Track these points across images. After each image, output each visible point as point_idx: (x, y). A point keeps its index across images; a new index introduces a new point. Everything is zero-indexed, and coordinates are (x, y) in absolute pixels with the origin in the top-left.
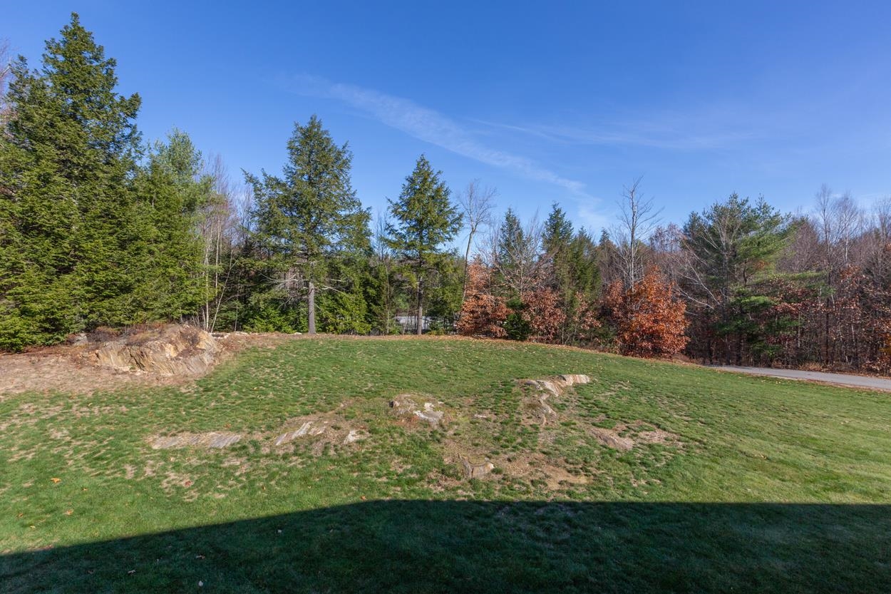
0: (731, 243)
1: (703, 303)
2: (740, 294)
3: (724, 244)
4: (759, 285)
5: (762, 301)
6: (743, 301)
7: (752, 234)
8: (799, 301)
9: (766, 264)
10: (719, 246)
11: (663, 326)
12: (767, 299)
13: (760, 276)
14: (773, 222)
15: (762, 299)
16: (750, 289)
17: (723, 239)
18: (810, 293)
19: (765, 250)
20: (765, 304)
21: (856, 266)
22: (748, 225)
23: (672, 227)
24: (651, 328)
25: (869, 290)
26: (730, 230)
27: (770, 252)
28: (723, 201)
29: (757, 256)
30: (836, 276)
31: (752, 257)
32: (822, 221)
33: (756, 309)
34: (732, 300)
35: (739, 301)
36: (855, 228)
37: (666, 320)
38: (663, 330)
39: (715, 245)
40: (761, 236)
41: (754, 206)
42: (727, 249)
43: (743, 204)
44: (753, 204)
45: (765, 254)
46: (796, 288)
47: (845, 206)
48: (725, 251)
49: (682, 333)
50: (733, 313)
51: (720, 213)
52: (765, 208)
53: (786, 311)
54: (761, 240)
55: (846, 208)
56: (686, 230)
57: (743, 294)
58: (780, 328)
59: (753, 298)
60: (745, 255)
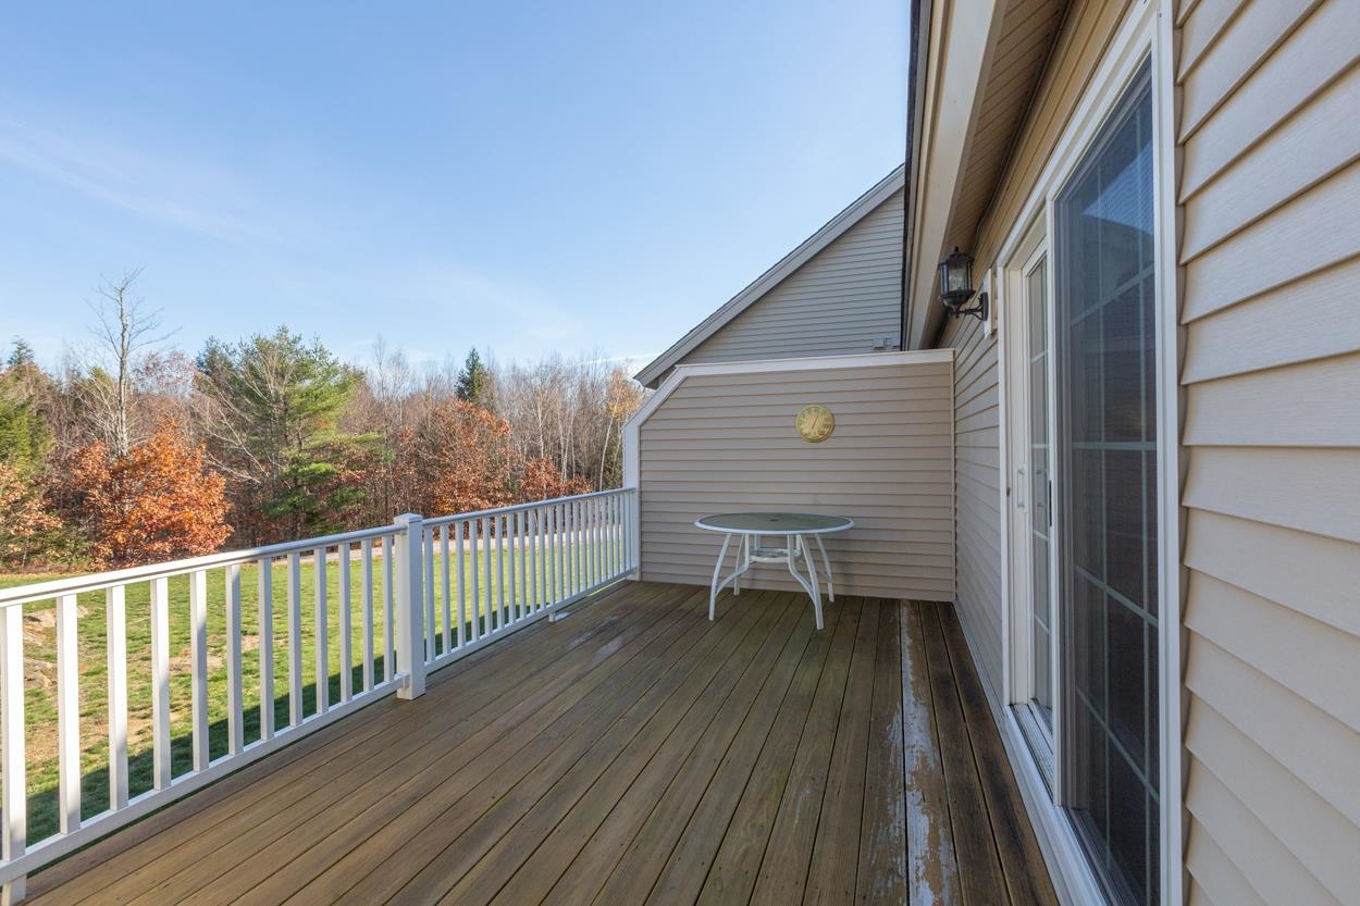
0: (282, 392)
1: (245, 475)
2: (296, 461)
3: (272, 392)
4: (317, 449)
5: (323, 470)
6: (300, 470)
7: (308, 382)
8: (362, 468)
9: (326, 422)
10: (265, 395)
11: (190, 513)
12: (329, 466)
13: (319, 439)
14: (331, 371)
15: (324, 467)
16: (308, 455)
17: (270, 386)
18: (371, 458)
19: (324, 405)
20: (327, 473)
21: (411, 428)
22: (302, 370)
23: (177, 357)
24: (169, 518)
25: (424, 454)
26: (281, 375)
27: (329, 408)
28: (270, 335)
29: (316, 412)
30: (396, 438)
31: (310, 410)
32: (377, 373)
33: (316, 479)
34: (286, 469)
35: (295, 470)
36: (406, 388)
37: (194, 502)
38: (191, 519)
39: (260, 394)
40: (319, 387)
41: (308, 347)
42: (277, 401)
43: (295, 342)
44: (307, 344)
45: (324, 410)
46: (360, 452)
47: (398, 362)
48: (274, 403)
49: (220, 521)
50: (285, 488)
51: (264, 348)
52: (321, 352)
53: (352, 481)
54: (318, 392)
55: (399, 364)
56: (201, 364)
57: (298, 462)
58: (344, 501)
59: (314, 466)
60: (300, 409)
